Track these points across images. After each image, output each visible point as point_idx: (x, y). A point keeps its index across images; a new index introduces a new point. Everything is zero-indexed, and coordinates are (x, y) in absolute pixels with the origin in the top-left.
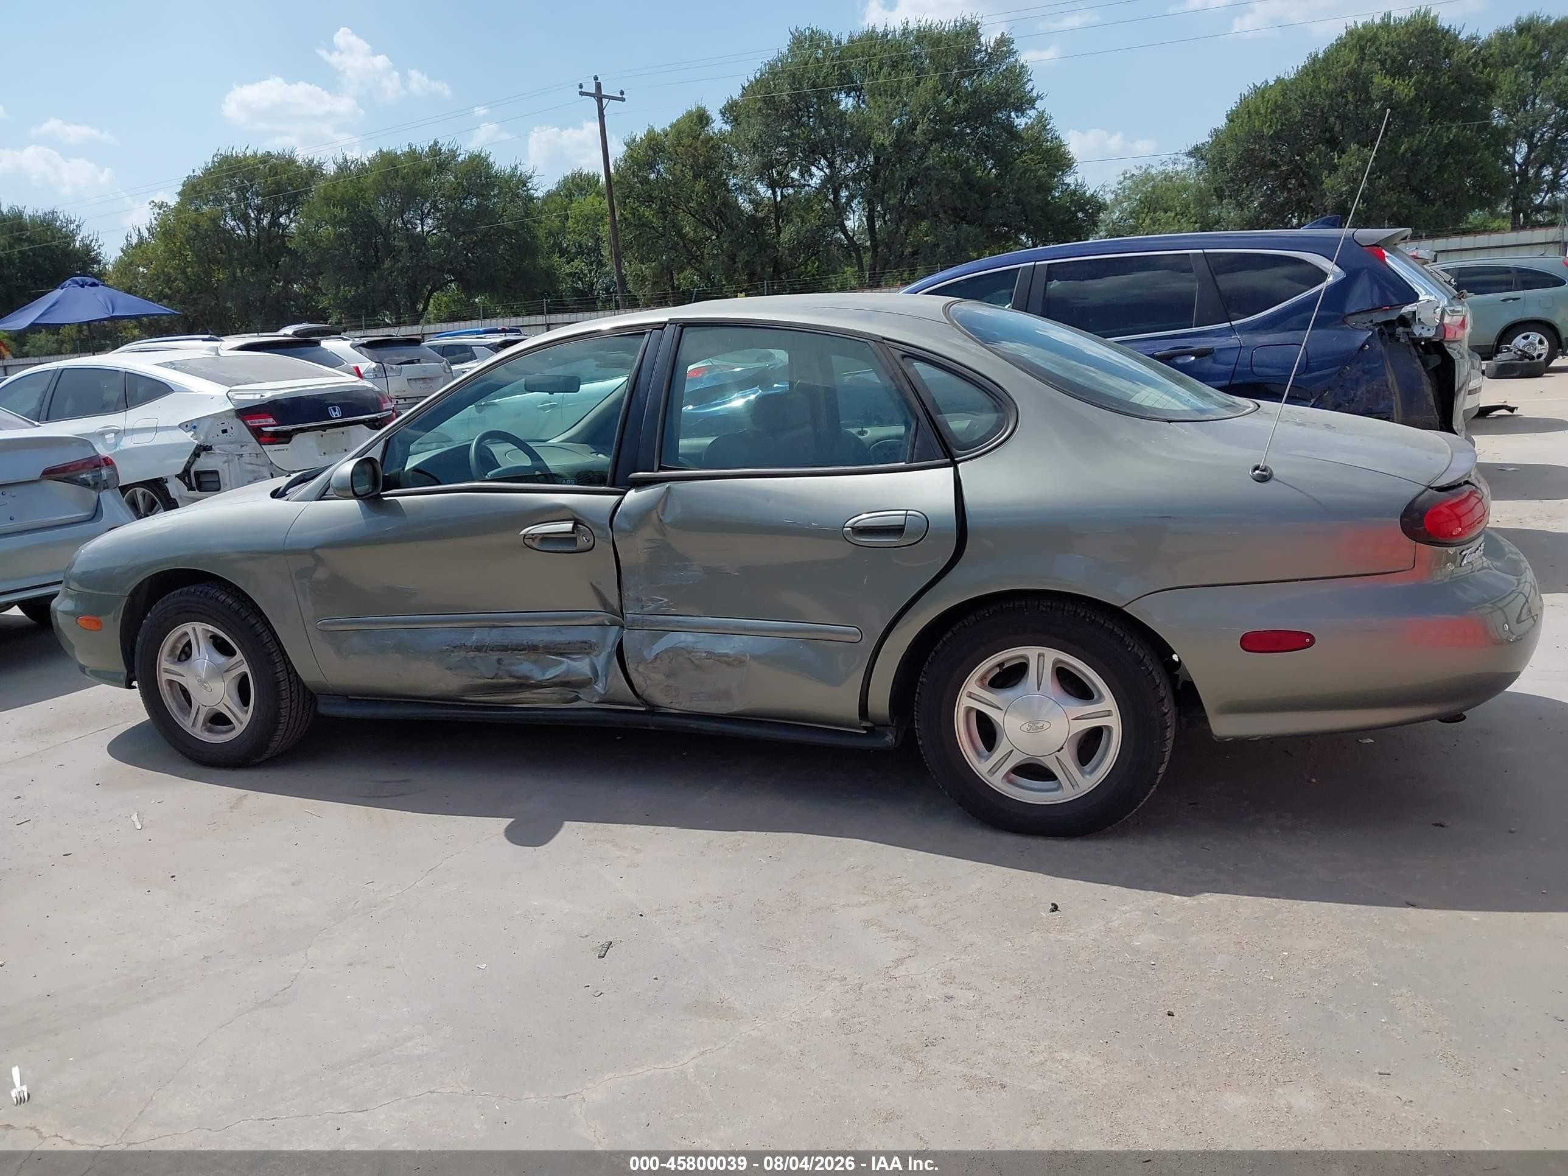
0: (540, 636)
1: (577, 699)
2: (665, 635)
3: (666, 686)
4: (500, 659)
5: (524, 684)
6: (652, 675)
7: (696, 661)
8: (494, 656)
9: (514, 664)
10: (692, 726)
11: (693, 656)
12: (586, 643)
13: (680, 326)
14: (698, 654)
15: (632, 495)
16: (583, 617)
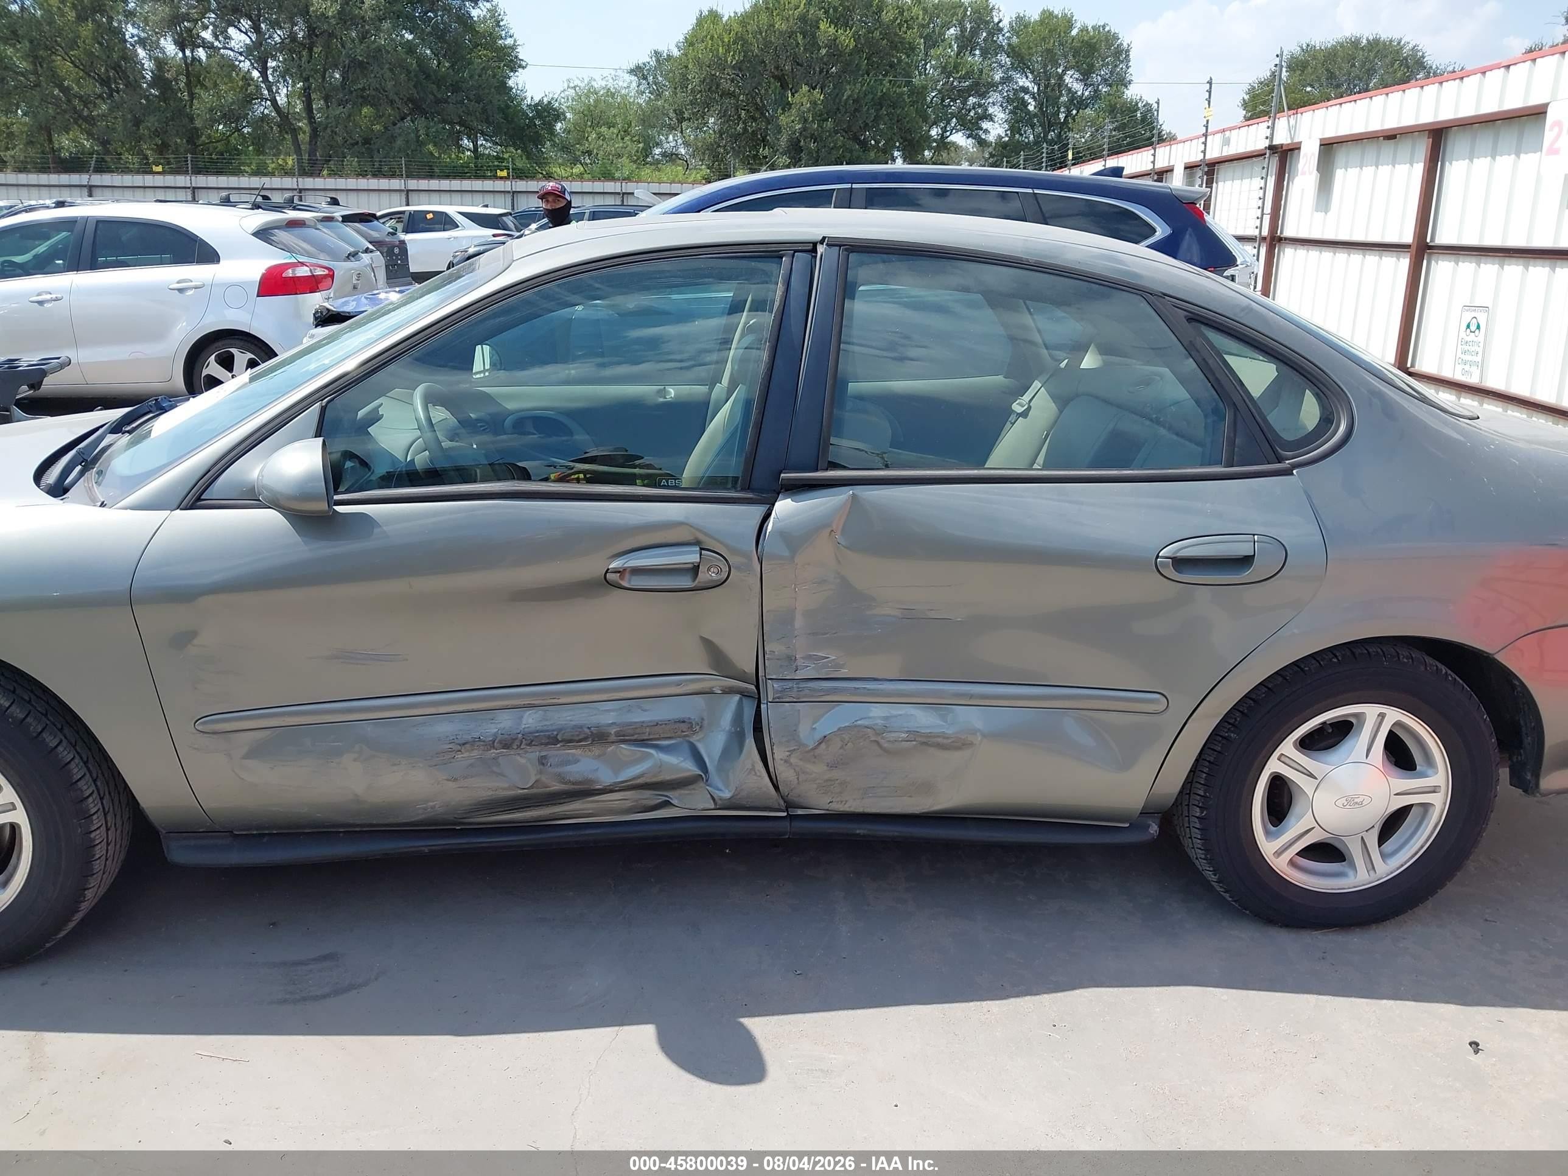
0: (607, 716)
1: (667, 804)
2: (833, 708)
3: (827, 781)
4: (544, 757)
5: (584, 791)
6: (809, 767)
7: (886, 745)
8: (535, 753)
9: (568, 763)
10: (858, 832)
11: (883, 738)
12: (684, 722)
13: (846, 250)
14: (893, 735)
15: (784, 506)
16: (678, 684)
